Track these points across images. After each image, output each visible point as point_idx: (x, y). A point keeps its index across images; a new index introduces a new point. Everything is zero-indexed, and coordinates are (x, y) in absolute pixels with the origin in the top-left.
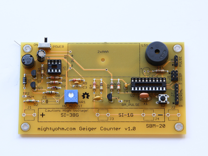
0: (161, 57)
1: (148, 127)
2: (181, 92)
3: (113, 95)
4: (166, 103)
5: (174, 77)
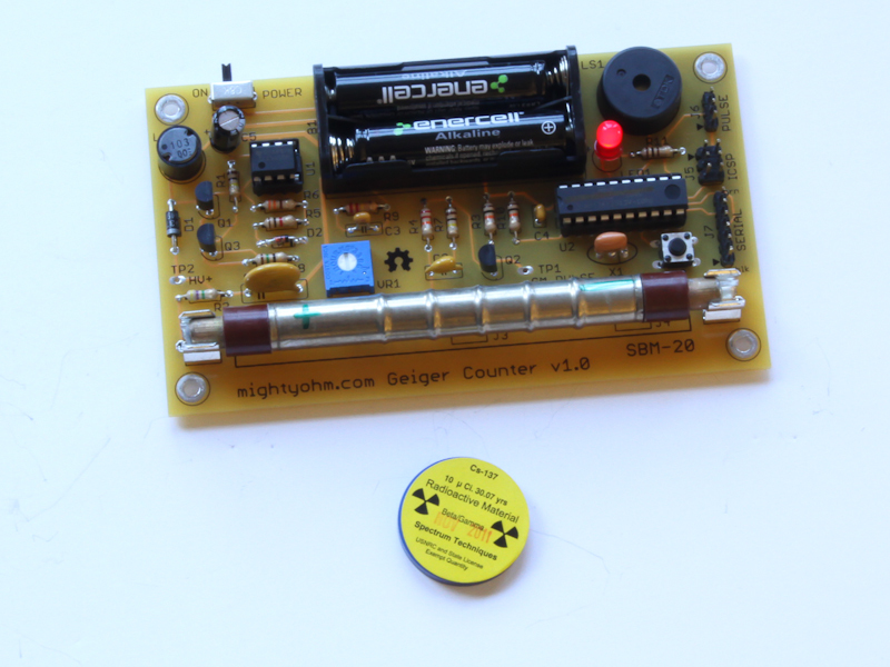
0: (659, 102)
2: (737, 219)
3: (497, 252)
4: (689, 264)
5: (711, 168)
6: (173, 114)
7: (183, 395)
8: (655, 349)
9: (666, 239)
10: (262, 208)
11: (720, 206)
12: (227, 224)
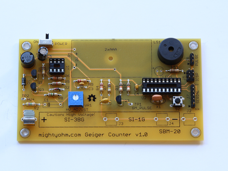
0: (176, 56)
1: (161, 132)
2: (197, 93)
3: (122, 97)
4: (181, 106)
5: (190, 77)
6: (27, 48)
7: (22, 134)
8: (168, 132)
9: (174, 98)
10: (52, 79)
11: (192, 89)
12: (40, 83)
